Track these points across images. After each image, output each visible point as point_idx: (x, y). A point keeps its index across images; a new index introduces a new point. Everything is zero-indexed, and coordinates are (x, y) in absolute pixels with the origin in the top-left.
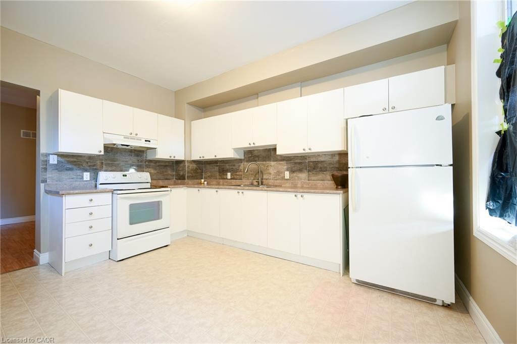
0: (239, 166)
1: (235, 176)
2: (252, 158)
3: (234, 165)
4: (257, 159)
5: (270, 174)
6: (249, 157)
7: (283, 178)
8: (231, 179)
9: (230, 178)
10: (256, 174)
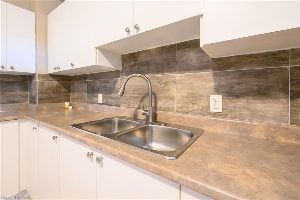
0: (115, 83)
1: (109, 100)
2: (136, 67)
3: (107, 82)
4: (144, 68)
5: (172, 98)
6: (130, 67)
7: (206, 110)
8: (103, 104)
9: (102, 102)
10: (144, 98)
